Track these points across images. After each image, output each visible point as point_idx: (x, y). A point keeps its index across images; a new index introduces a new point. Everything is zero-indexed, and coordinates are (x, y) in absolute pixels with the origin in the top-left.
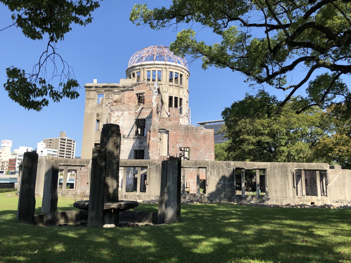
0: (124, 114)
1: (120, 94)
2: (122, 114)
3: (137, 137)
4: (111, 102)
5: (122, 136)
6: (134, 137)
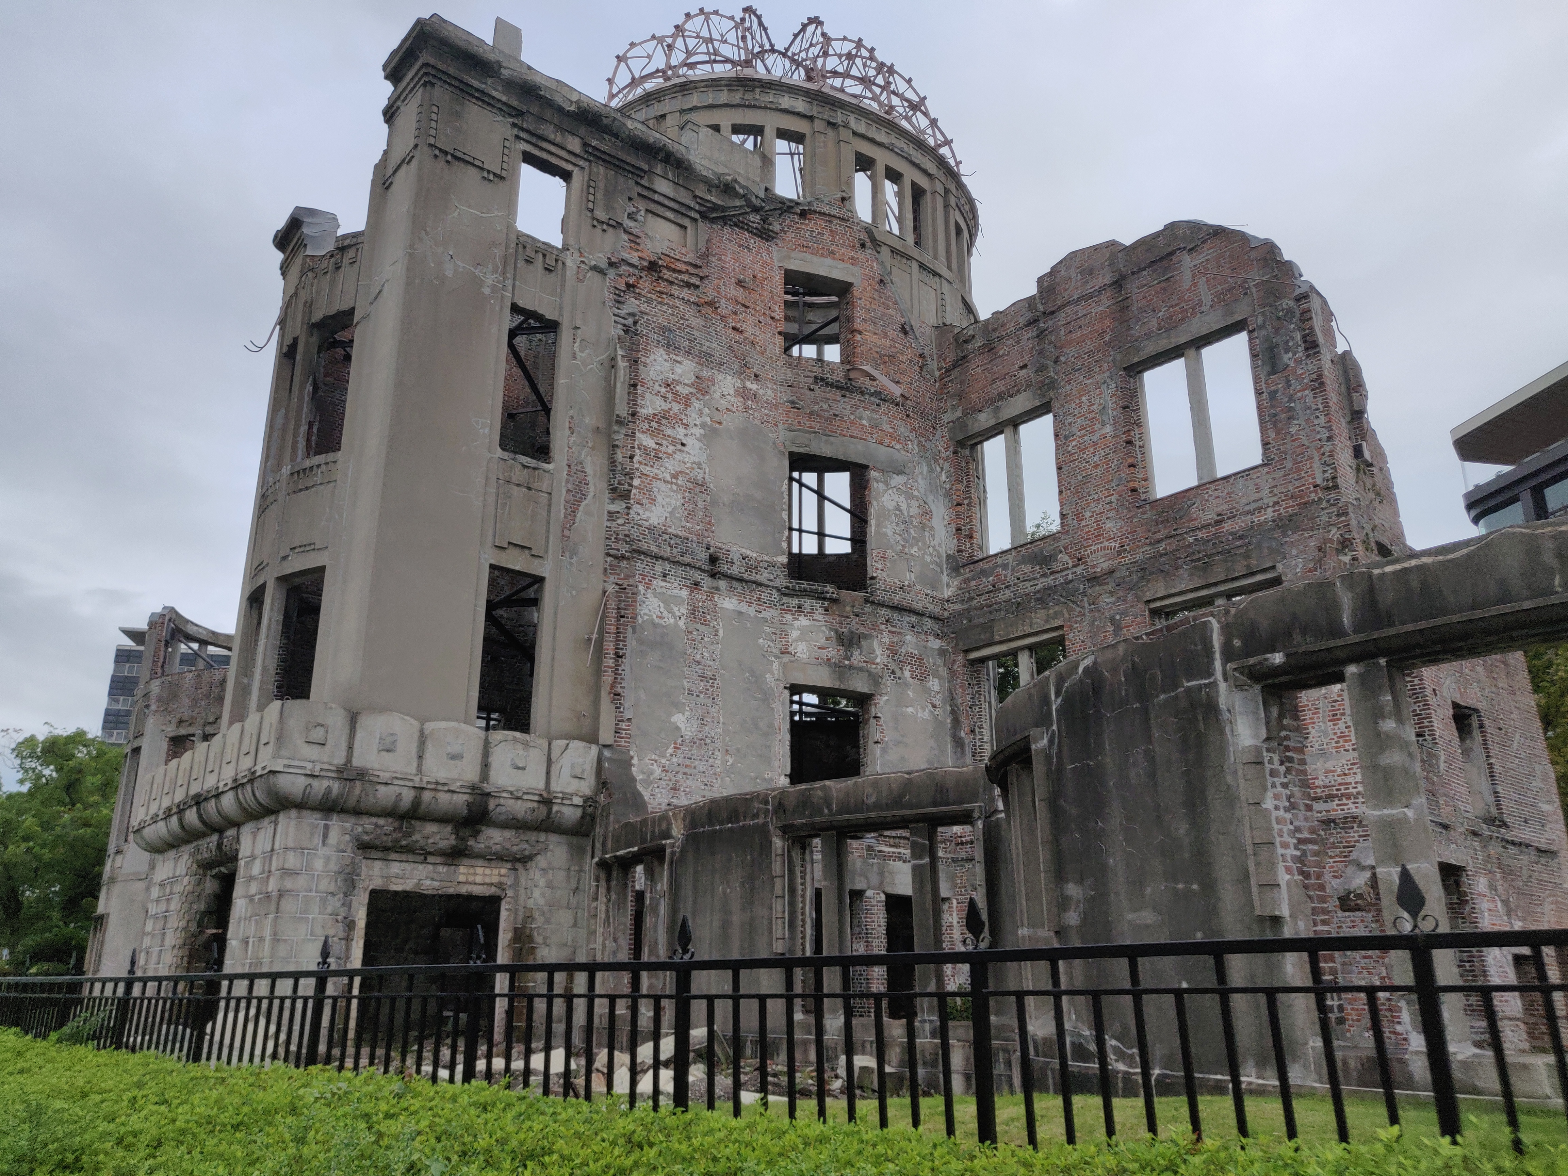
0: (716, 392)
1: (687, 222)
2: (702, 386)
3: (816, 586)
4: (625, 255)
5: (704, 556)
6: (782, 581)
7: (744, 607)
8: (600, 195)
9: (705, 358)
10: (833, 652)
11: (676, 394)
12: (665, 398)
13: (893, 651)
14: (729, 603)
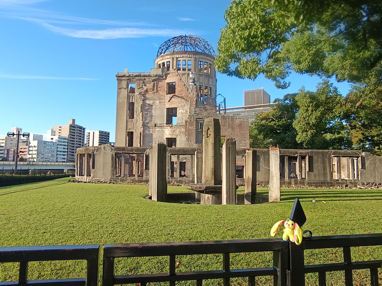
3: (169, 125)
4: (142, 91)
5: (154, 124)
6: (165, 125)
7: (160, 129)
8: (138, 85)
9: (154, 99)
10: (171, 133)
11: (150, 105)
12: (148, 107)
13: (179, 131)
14: (158, 129)
